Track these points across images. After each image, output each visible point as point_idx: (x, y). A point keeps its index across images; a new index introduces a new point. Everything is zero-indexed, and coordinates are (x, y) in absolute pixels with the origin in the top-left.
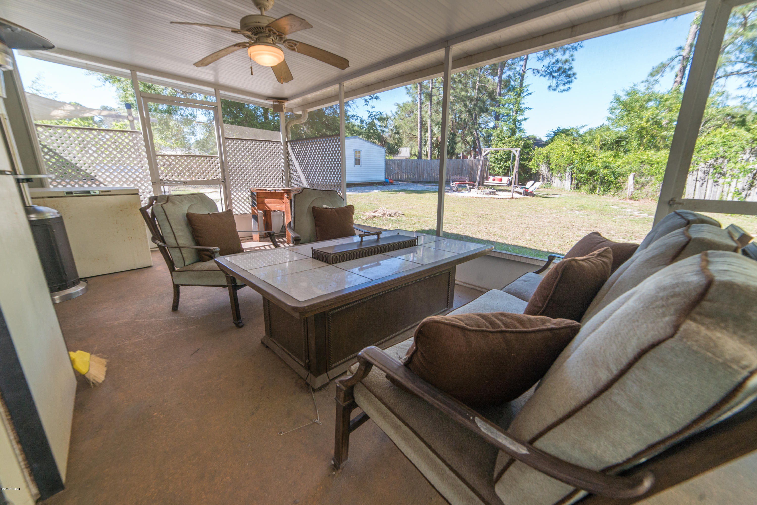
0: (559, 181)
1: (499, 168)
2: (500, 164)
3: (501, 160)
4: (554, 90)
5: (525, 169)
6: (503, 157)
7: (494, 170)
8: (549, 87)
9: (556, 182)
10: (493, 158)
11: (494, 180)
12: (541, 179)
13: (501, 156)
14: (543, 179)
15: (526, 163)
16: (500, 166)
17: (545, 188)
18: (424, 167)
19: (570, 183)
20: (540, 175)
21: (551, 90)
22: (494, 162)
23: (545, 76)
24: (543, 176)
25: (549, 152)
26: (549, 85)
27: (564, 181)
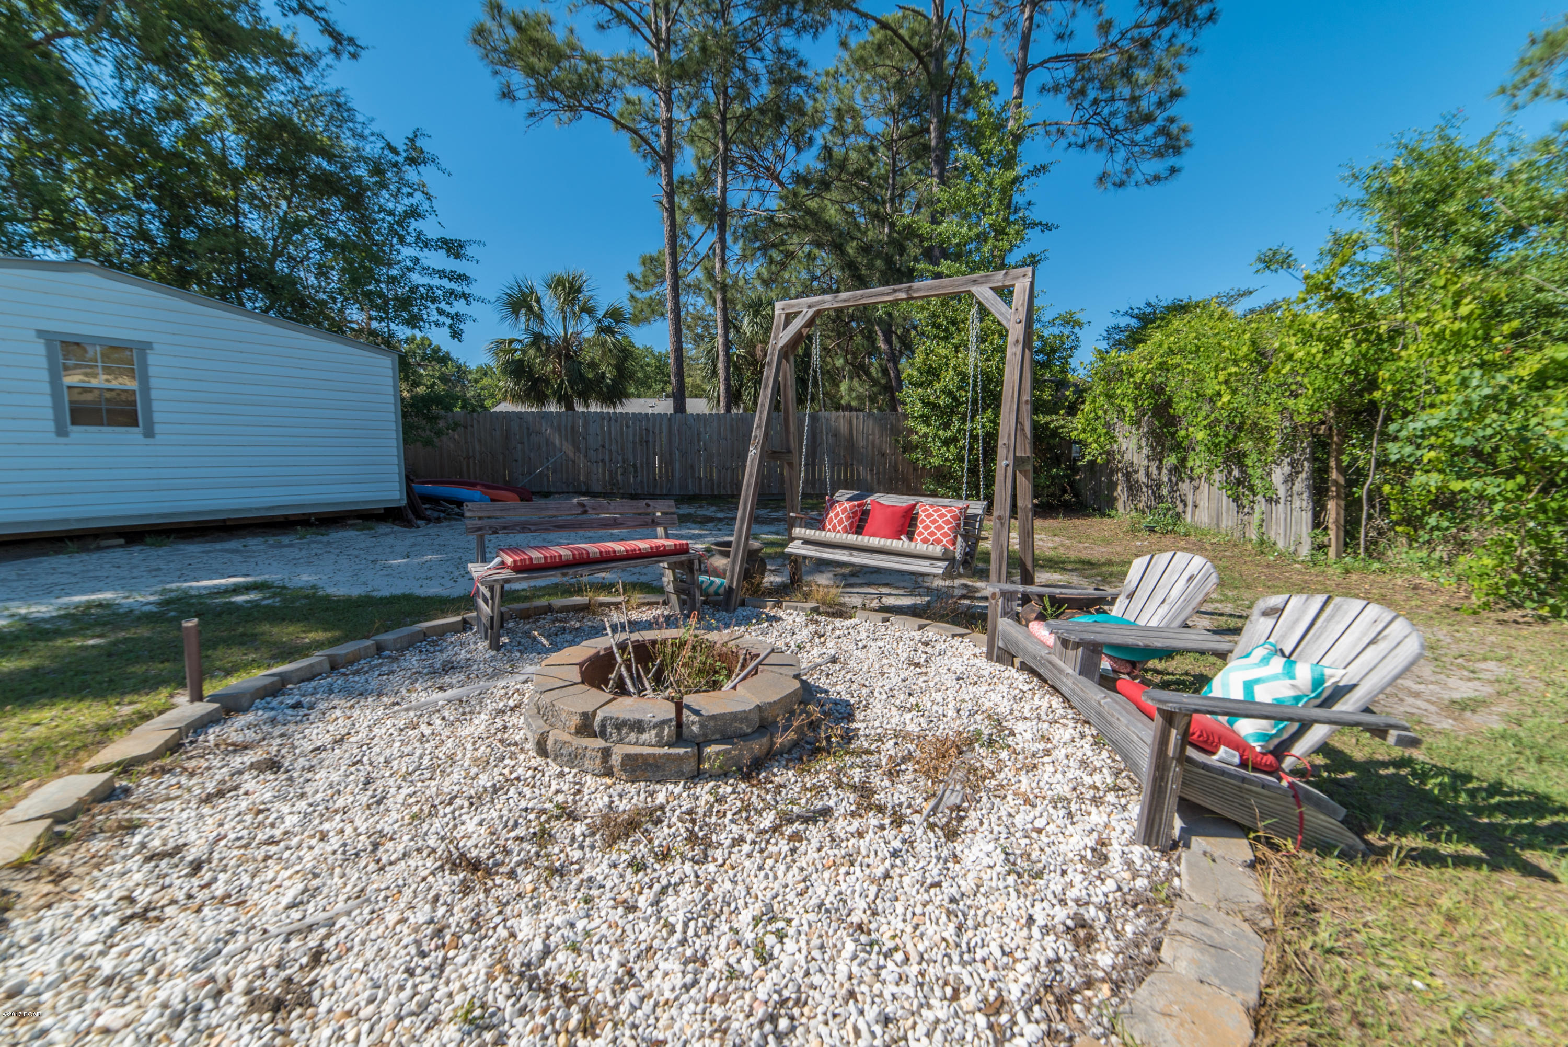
0: (1226, 502)
1: (946, 443)
2: (946, 426)
3: (951, 411)
4: (1121, 184)
5: (1051, 448)
6: (955, 399)
7: (927, 452)
8: (1102, 178)
9: (1203, 503)
10: (920, 405)
11: (859, 523)
12: (1121, 493)
13: (950, 393)
14: (1133, 489)
15: (1056, 421)
16: (949, 433)
17: (1152, 530)
18: (670, 442)
19: (1307, 517)
20: (1113, 472)
21: (1109, 185)
22: (926, 420)
23: (1083, 146)
24: (1128, 475)
25: (1163, 366)
26: (1100, 172)
27: (1261, 506)
